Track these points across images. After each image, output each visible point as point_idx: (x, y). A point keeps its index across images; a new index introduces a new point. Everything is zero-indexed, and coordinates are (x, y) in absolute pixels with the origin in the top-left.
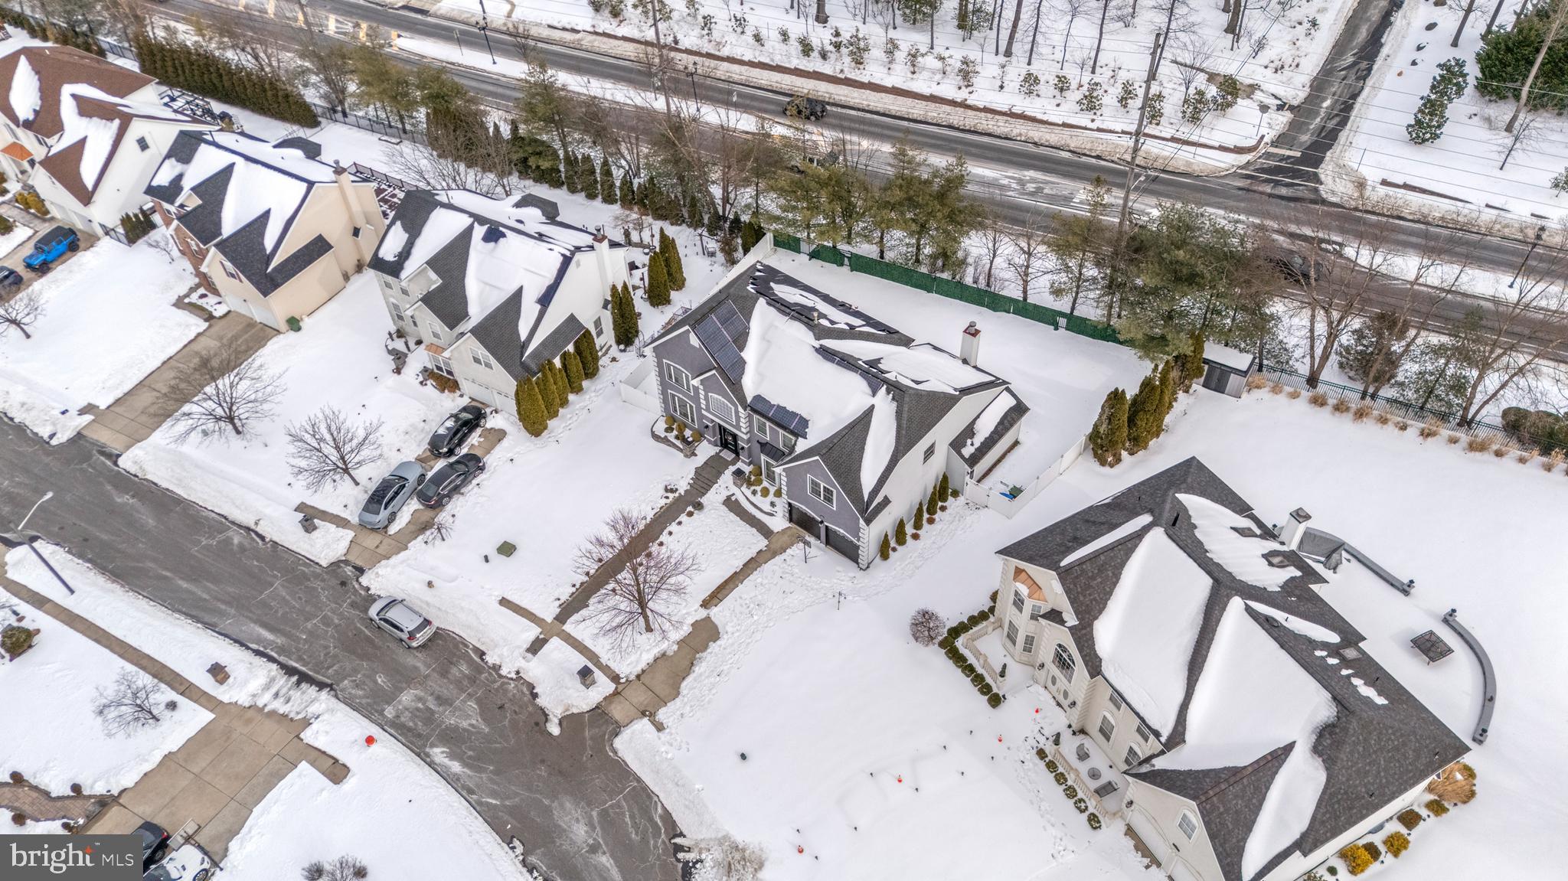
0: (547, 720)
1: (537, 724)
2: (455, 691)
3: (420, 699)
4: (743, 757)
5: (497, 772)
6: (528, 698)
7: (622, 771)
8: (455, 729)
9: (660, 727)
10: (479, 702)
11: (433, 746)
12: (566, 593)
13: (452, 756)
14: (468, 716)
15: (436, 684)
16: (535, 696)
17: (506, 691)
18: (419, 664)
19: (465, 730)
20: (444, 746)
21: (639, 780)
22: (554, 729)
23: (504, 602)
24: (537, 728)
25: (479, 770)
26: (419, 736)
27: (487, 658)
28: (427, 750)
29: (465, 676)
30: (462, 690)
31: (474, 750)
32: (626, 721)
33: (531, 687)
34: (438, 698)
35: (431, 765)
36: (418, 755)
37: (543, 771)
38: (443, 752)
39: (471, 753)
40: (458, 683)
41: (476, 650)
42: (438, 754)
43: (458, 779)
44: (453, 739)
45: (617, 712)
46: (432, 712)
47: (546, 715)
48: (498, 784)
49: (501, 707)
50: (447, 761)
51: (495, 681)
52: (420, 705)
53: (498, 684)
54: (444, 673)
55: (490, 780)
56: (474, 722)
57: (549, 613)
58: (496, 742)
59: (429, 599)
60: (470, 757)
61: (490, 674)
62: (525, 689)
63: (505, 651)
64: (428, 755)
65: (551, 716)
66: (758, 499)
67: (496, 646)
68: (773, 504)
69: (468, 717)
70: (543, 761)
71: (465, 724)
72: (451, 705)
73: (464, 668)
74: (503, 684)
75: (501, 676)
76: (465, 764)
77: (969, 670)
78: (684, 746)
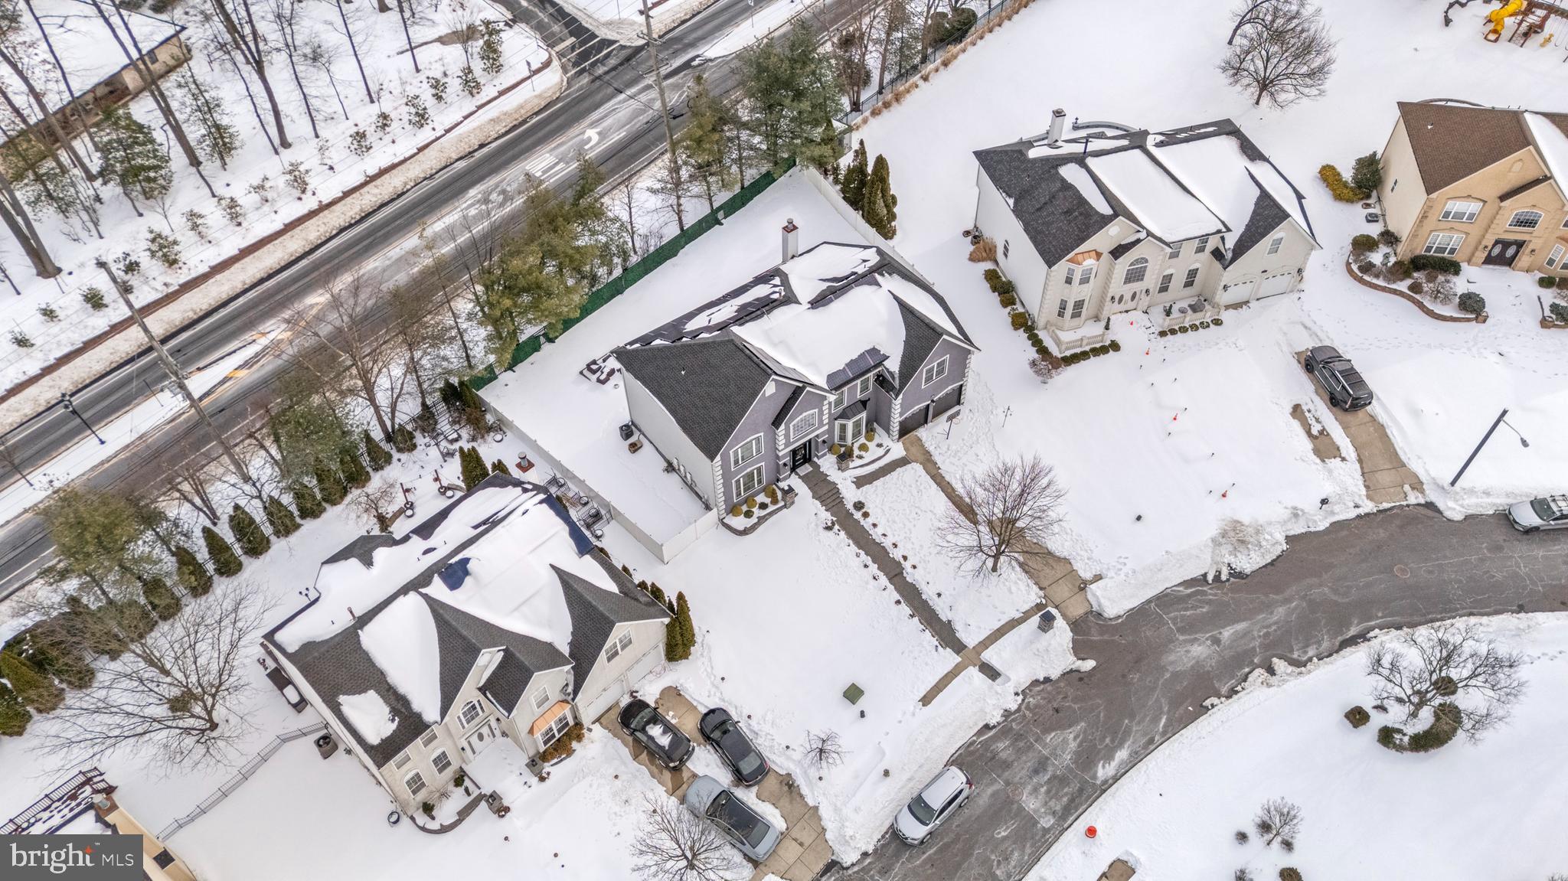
0: (1078, 671)
1: (1081, 679)
2: (1030, 755)
3: (1035, 790)
4: (1139, 518)
5: (1132, 717)
6: (1049, 687)
7: (1138, 614)
8: (1077, 754)
9: (1098, 578)
10: (1047, 730)
11: (1095, 777)
12: (929, 639)
13: (1109, 758)
14: (1065, 743)
15: (1020, 771)
16: (1047, 680)
17: (1037, 706)
18: (990, 791)
19: (1080, 745)
20: (1096, 765)
21: (1149, 601)
22: (1089, 665)
23: (926, 700)
24: (1086, 680)
25: (1127, 733)
26: (1081, 790)
27: (993, 722)
28: (1098, 782)
29: (1012, 744)
30: (1030, 747)
31: (1104, 737)
32: (1087, 604)
33: (1036, 683)
34: (1036, 772)
35: (1116, 779)
36: (1105, 791)
37: (1135, 677)
38: (1104, 767)
39: (1108, 740)
40: (1019, 752)
41: (980, 733)
42: (1104, 771)
43: (1136, 753)
44: (1088, 757)
45: (1077, 610)
46: (1054, 777)
47: (1071, 671)
48: (1145, 716)
49: (1057, 711)
50: (1114, 764)
51: (1024, 716)
52: (1043, 790)
53: (1027, 713)
54: (1006, 765)
55: (1139, 723)
56: (1072, 736)
57: (950, 659)
58: (1098, 716)
59: (905, 776)
60: (1112, 741)
61: (1013, 720)
62: (1038, 689)
63: (991, 701)
64: (1105, 782)
65: (1074, 667)
66: (868, 457)
67: (982, 710)
68: (880, 445)
69: (1065, 741)
70: (1124, 676)
71: (1073, 745)
72: (1047, 759)
73: (1001, 745)
74: (1028, 708)
75: (1018, 710)
76: (1120, 746)
77: (1084, 356)
78: (1122, 560)
